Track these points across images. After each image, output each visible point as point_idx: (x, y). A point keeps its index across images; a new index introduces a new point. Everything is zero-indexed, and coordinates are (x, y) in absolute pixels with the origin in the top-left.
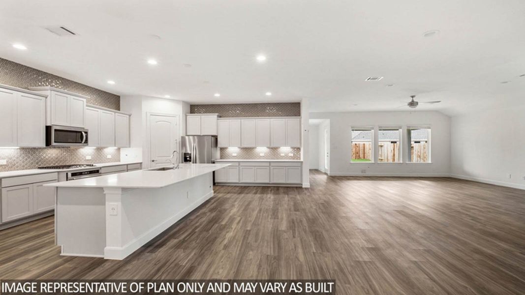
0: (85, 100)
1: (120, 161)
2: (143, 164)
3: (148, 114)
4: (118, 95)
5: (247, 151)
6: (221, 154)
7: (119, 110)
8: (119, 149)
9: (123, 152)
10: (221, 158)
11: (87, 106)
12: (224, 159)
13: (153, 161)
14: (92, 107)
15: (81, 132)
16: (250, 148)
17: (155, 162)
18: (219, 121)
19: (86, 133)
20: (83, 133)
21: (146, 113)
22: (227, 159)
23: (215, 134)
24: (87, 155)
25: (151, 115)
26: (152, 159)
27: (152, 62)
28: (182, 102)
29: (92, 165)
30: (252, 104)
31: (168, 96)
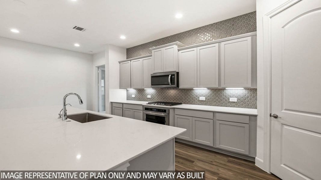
13: (276, 117)
25: (271, 17)
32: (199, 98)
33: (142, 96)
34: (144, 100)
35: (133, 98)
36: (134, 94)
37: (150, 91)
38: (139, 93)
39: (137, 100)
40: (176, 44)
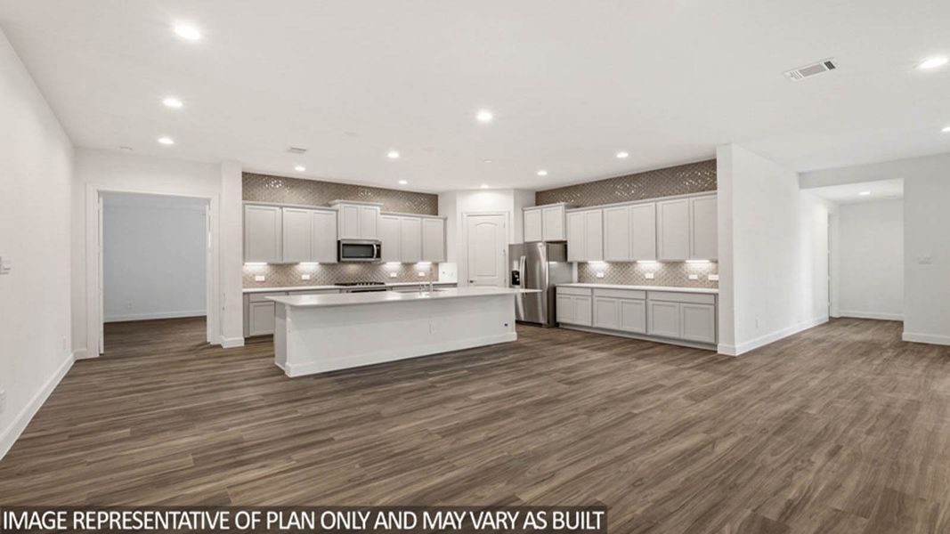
0: (378, 208)
1: (437, 280)
2: (458, 285)
3: (465, 215)
4: (435, 193)
5: (623, 267)
6: (579, 273)
7: (437, 214)
8: (436, 265)
9: (443, 268)
10: (579, 282)
11: (382, 214)
12: (583, 282)
13: (471, 282)
14: (392, 215)
15: (372, 246)
16: (629, 263)
17: (473, 283)
18: (568, 214)
19: (379, 246)
20: (375, 247)
21: (462, 213)
22: (588, 283)
23: (560, 238)
24: (391, 272)
25: (468, 216)
26: (471, 279)
28: (512, 192)
29: (383, 284)
30: (631, 176)
31: (485, 186)
33: (288, 276)
34: (291, 285)
35: (258, 282)
36: (261, 275)
37: (308, 268)
38: (276, 272)
39: (269, 287)
40: (380, 206)
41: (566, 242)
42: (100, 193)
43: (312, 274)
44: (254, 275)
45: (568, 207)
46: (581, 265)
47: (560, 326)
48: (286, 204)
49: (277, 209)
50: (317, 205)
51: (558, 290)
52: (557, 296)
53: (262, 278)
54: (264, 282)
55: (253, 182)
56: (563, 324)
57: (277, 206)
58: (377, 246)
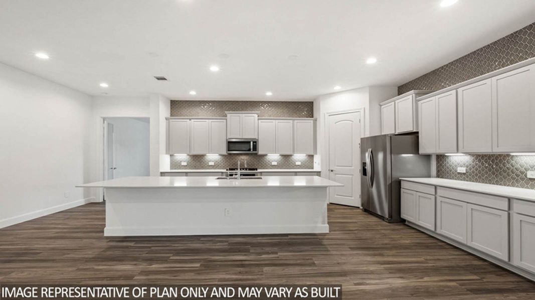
1: (313, 168)
2: (321, 173)
3: (327, 115)
4: (309, 101)
6: (438, 167)
7: (313, 117)
8: (311, 156)
9: (316, 159)
10: (438, 176)
11: (259, 119)
12: (442, 177)
13: (332, 171)
17: (334, 172)
19: (255, 142)
21: (324, 114)
24: (272, 161)
25: (329, 115)
26: (331, 169)
27: (214, 68)
28: (368, 90)
32: (271, 163)
33: (201, 163)
34: (203, 168)
35: (183, 166)
36: (185, 162)
37: (213, 157)
38: (194, 160)
39: (190, 169)
40: (257, 114)
41: (417, 133)
42: (104, 119)
43: (216, 162)
44: (181, 162)
45: (418, 95)
46: (441, 158)
47: (406, 223)
48: (193, 117)
49: (188, 120)
50: (220, 116)
51: (403, 185)
52: (402, 190)
53: (185, 164)
54: (186, 166)
55: (177, 106)
56: (409, 222)
57: (187, 119)
58: (253, 142)
